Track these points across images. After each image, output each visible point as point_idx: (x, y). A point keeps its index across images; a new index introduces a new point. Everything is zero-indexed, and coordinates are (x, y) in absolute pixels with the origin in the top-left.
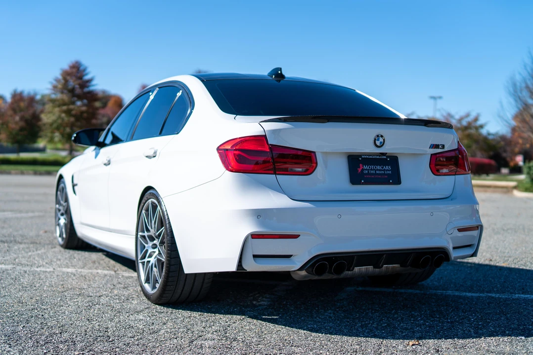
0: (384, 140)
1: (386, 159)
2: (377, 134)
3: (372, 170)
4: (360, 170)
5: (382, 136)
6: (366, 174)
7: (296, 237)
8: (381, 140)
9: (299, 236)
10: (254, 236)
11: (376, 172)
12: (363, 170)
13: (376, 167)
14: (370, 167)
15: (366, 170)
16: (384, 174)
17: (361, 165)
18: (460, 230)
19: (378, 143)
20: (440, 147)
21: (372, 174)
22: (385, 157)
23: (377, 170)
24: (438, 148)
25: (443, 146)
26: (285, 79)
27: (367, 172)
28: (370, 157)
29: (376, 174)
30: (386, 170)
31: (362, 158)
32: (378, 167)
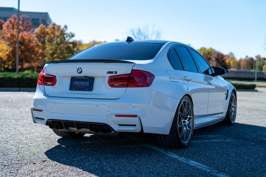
0: (82, 70)
1: (87, 79)
2: (78, 67)
3: (80, 84)
4: (74, 84)
6: (77, 86)
7: (41, 111)
10: (34, 109)
11: (81, 85)
12: (76, 84)
13: (82, 83)
14: (79, 83)
15: (77, 84)
16: (85, 86)
17: (75, 82)
19: (79, 71)
20: (114, 73)
21: (80, 86)
22: (87, 78)
23: (82, 84)
24: (113, 73)
25: (116, 72)
27: (77, 85)
28: (80, 78)
29: (81, 86)
30: (87, 84)
31: (76, 79)
32: (83, 83)
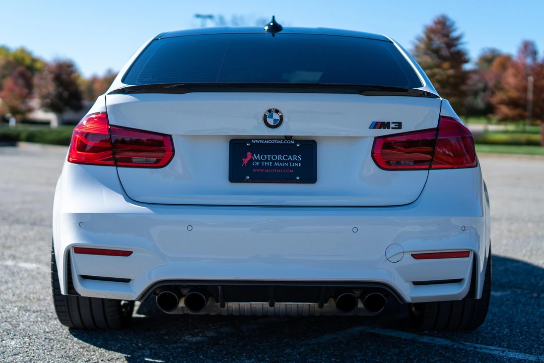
0: (281, 117)
1: (294, 145)
2: (269, 108)
3: (267, 160)
4: (246, 161)
5: (277, 111)
6: (256, 167)
7: (127, 254)
8: (276, 116)
9: (132, 252)
10: (79, 250)
11: (273, 164)
12: (251, 161)
13: (274, 157)
14: (264, 157)
15: (257, 160)
16: (289, 167)
17: (249, 154)
18: (416, 256)
19: (270, 121)
20: (392, 125)
21: (268, 167)
22: (293, 142)
23: (277, 161)
24: (389, 128)
25: (399, 125)
26: (282, 32)
27: (257, 164)
28: (266, 142)
29: (273, 167)
30: (293, 162)
31: (252, 144)
32: (279, 157)
